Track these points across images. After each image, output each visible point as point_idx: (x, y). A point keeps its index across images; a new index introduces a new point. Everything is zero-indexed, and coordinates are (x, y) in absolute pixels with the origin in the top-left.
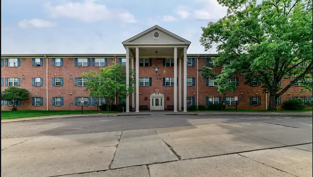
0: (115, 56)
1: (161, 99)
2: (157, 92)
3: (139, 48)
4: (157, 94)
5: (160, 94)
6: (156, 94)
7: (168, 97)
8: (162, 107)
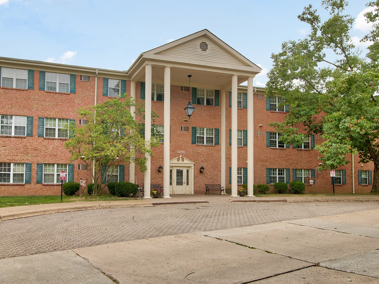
0: (97, 72)
1: (188, 171)
2: (181, 156)
3: (172, 69)
4: (181, 161)
5: (186, 161)
6: (178, 160)
7: (202, 168)
8: (189, 189)
